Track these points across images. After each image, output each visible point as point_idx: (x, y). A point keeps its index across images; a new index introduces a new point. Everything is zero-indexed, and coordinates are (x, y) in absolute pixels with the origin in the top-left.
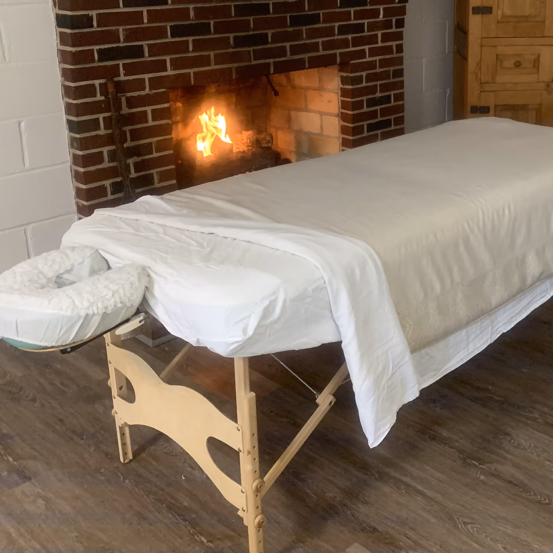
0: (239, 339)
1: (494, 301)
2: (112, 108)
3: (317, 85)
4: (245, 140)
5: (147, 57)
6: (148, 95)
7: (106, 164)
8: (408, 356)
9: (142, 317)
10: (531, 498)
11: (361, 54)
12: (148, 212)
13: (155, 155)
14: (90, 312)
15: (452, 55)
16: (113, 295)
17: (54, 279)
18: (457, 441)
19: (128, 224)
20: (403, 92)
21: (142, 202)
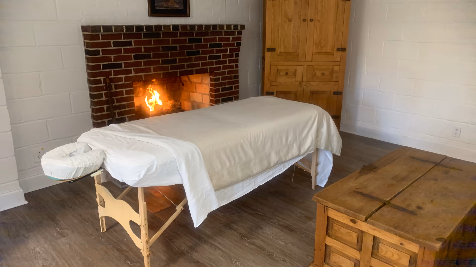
0: (137, 179)
1: (255, 172)
2: (108, 89)
3: (200, 81)
4: (169, 105)
5: (123, 68)
6: (124, 84)
7: (106, 112)
8: (213, 191)
9: (102, 170)
10: (266, 253)
11: (219, 68)
12: (111, 130)
13: (127, 109)
14: (79, 166)
15: (261, 70)
16: (89, 161)
17: (69, 154)
18: (240, 230)
19: (103, 135)
20: (238, 85)
21: (110, 126)
